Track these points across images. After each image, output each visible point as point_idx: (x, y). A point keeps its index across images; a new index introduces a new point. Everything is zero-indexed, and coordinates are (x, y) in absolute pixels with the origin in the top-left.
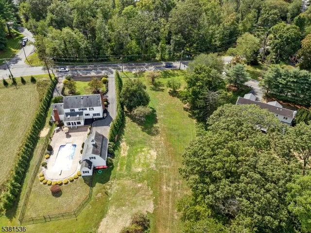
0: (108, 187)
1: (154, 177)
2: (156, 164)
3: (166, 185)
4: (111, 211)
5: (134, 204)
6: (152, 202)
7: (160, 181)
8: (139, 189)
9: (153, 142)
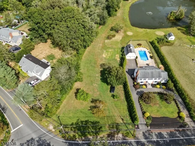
0: (121, 46)
1: (105, 48)
3: (100, 46)
4: (119, 41)
5: (112, 42)
6: (106, 42)
8: (110, 45)
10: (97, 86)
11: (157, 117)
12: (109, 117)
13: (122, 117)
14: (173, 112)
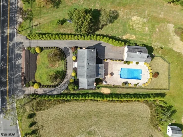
0: (156, 47)
1: (153, 21)
2: (144, 18)
3: (159, 14)
4: (171, 46)
5: (169, 34)
6: (168, 24)
7: (156, 17)
8: (160, 31)
9: (125, 17)
10: (80, 4)
11: (37, 61)
12: (40, 13)
13: (39, 25)
14: (41, 78)
